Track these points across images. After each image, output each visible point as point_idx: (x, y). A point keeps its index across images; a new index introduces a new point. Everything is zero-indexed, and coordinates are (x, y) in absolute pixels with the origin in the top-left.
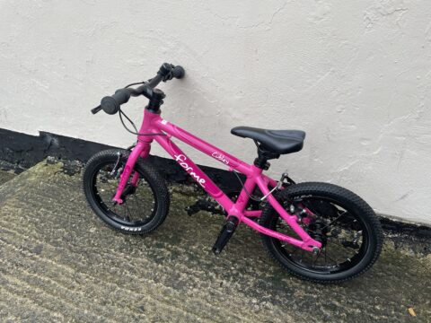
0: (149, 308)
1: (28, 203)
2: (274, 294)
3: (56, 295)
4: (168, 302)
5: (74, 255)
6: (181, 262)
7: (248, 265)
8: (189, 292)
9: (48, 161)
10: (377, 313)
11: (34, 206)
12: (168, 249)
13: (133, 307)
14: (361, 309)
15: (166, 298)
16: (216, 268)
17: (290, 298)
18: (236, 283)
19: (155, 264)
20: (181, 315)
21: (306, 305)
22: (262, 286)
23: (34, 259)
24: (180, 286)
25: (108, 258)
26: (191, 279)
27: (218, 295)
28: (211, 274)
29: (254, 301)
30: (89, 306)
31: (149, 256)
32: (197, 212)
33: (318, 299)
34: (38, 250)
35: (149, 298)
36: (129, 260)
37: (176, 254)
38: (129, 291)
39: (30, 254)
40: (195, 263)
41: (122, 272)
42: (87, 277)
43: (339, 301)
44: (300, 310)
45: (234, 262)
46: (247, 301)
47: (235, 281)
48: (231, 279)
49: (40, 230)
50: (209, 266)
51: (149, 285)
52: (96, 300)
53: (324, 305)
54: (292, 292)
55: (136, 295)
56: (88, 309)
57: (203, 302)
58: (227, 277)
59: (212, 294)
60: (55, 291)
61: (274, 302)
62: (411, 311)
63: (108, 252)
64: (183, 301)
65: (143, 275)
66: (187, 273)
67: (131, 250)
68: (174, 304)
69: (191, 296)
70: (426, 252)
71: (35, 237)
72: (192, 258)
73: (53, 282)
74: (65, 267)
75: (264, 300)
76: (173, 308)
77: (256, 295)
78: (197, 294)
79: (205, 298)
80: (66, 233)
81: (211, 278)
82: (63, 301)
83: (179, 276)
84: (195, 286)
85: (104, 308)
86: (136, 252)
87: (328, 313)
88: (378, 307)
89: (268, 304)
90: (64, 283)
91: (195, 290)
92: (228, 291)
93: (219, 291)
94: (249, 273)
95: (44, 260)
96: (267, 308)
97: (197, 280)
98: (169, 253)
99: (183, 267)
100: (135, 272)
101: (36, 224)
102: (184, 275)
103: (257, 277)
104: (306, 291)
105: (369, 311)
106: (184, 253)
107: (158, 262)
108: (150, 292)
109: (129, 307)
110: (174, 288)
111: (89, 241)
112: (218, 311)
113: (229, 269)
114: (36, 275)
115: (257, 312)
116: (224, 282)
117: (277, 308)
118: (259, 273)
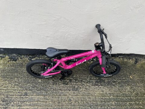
0: (72, 99)
1: (8, 78)
2: (101, 83)
3: (43, 106)
4: (76, 95)
5: (39, 91)
6: (73, 82)
7: (91, 77)
10: (124, 80)
11: (11, 78)
12: (68, 79)
13: (68, 101)
14: (121, 80)
15: (75, 95)
16: (83, 81)
17: (105, 83)
18: (91, 83)
19: (66, 86)
21: (109, 83)
22: (97, 82)
23: (27, 98)
24: (77, 90)
25: (51, 89)
26: (78, 87)
28: (83, 83)
29: (97, 87)
30: (55, 105)
31: (63, 84)
33: (111, 81)
34: (26, 94)
35: (70, 96)
36: (58, 87)
37: (71, 80)
38: (64, 96)
39: (24, 97)
40: (77, 81)
41: (58, 91)
42: (49, 97)
43: (115, 79)
44: (108, 85)
45: (87, 77)
46: (95, 87)
47: (90, 83)
48: (89, 83)
49: (21, 87)
50: (81, 81)
52: (56, 103)
53: (113, 82)
54: (105, 81)
55: (66, 97)
57: (85, 92)
58: (87, 83)
59: (86, 89)
60: (42, 105)
61: (102, 85)
62: (131, 77)
63: (50, 86)
64: (80, 94)
65: (65, 90)
66: (77, 85)
67: (57, 83)
68: (78, 95)
69: (81, 91)
70: (130, 59)
71: (21, 90)
72: (76, 80)
73: (39, 103)
74: (39, 96)
75: (99, 85)
76: (78, 97)
77: (97, 85)
79: (85, 90)
80: (31, 85)
82: (47, 107)
83: (75, 87)
84: (80, 88)
85: (60, 104)
86: (59, 84)
87: (114, 84)
88: (124, 78)
89: (101, 86)
90: (43, 102)
91: (81, 89)
92: (90, 87)
93: (87, 87)
94: (92, 79)
95: (31, 97)
96: (100, 88)
97: (80, 86)
98: (68, 81)
99: (75, 83)
100: (62, 90)
101: (17, 85)
102: (76, 86)
103: (95, 80)
104: (108, 80)
105: (122, 80)
106: (73, 79)
107: (67, 84)
108: (70, 94)
109: (66, 101)
110: (76, 91)
111: (41, 85)
112: (90, 93)
113: (87, 80)
114: (32, 103)
115: (99, 90)
116: (87, 84)
117: (103, 87)
118: (95, 78)
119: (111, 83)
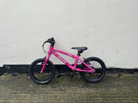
0: (58, 96)
1: (5, 84)
3: (28, 100)
5: (28, 92)
6: (61, 86)
7: (78, 83)
8: (67, 91)
9: (5, 75)
10: (110, 85)
11: (7, 84)
12: (56, 85)
13: (53, 97)
14: (106, 85)
15: (61, 93)
16: (71, 85)
19: (54, 88)
20: (67, 95)
21: (95, 87)
22: (83, 86)
23: (15, 95)
24: (64, 91)
27: (74, 90)
28: (70, 87)
29: (83, 89)
31: (52, 87)
32: (59, 77)
33: (97, 85)
34: (16, 93)
35: (57, 94)
36: (46, 89)
37: (59, 85)
38: (50, 95)
39: (13, 95)
40: (65, 86)
41: (46, 92)
42: (36, 95)
43: (101, 84)
44: (94, 88)
45: (75, 84)
46: (81, 89)
47: (77, 87)
49: (13, 89)
51: (55, 92)
52: (42, 98)
54: (91, 85)
55: (53, 95)
56: (40, 100)
61: (88, 88)
62: (116, 83)
63: (39, 89)
64: (66, 93)
65: (52, 91)
66: (64, 88)
68: (64, 94)
70: (113, 74)
71: (12, 91)
72: (63, 85)
73: (25, 98)
74: (27, 95)
76: (64, 95)
77: (83, 88)
78: (69, 91)
79: (71, 91)
80: (23, 88)
81: (71, 87)
82: (32, 101)
83: (62, 89)
84: (67, 90)
85: (45, 99)
86: (47, 87)
87: (100, 87)
89: (87, 89)
90: (29, 98)
92: (76, 89)
94: (79, 85)
95: (19, 95)
97: (67, 89)
100: (49, 91)
103: (81, 85)
104: (94, 85)
105: (108, 85)
110: (62, 91)
111: (31, 88)
114: (18, 98)
115: (85, 91)
116: (74, 87)
117: (89, 89)
119: (97, 87)
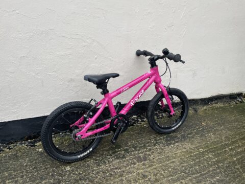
0: (147, 174)
2: (174, 140)
4: (149, 166)
6: (133, 151)
7: (155, 137)
8: (151, 158)
10: (199, 128)
12: (121, 151)
13: (141, 179)
14: (195, 130)
15: (147, 166)
16: (147, 145)
17: (179, 138)
19: (124, 159)
20: (161, 167)
22: (168, 140)
24: (145, 159)
25: (98, 172)
26: (145, 154)
27: (161, 152)
28: (149, 148)
29: (172, 146)
31: (117, 158)
33: (184, 134)
35: (141, 171)
36: (110, 166)
37: (127, 151)
38: (130, 175)
40: (138, 148)
41: (114, 172)
43: (188, 131)
44: (185, 140)
45: (150, 139)
46: (170, 147)
47: (159, 144)
50: (144, 146)
51: (134, 167)
53: (188, 134)
54: (177, 137)
55: (135, 174)
57: (160, 157)
58: (155, 145)
59: (159, 153)
61: (177, 142)
62: (203, 124)
63: (93, 170)
64: (154, 162)
65: (125, 166)
66: (141, 153)
67: (104, 162)
68: (152, 165)
69: (153, 159)
72: (135, 148)
75: (174, 143)
76: (155, 167)
77: (170, 144)
78: (154, 156)
79: (158, 156)
80: (52, 181)
81: (151, 149)
83: (140, 157)
84: (150, 155)
86: (108, 161)
87: (191, 136)
88: (197, 127)
89: (177, 144)
91: (152, 156)
92: (162, 149)
93: (159, 150)
94: (159, 140)
97: (147, 153)
98: (123, 152)
99: (136, 152)
100: (120, 168)
102: (141, 155)
104: (179, 134)
105: (197, 129)
106: (129, 148)
107: (124, 157)
108: (138, 169)
109: (139, 180)
110: (144, 161)
111: (75, 174)
112: (168, 156)
113: (152, 142)
115: (177, 148)
116: (157, 147)
117: (180, 143)
118: (162, 138)
119: (187, 136)
